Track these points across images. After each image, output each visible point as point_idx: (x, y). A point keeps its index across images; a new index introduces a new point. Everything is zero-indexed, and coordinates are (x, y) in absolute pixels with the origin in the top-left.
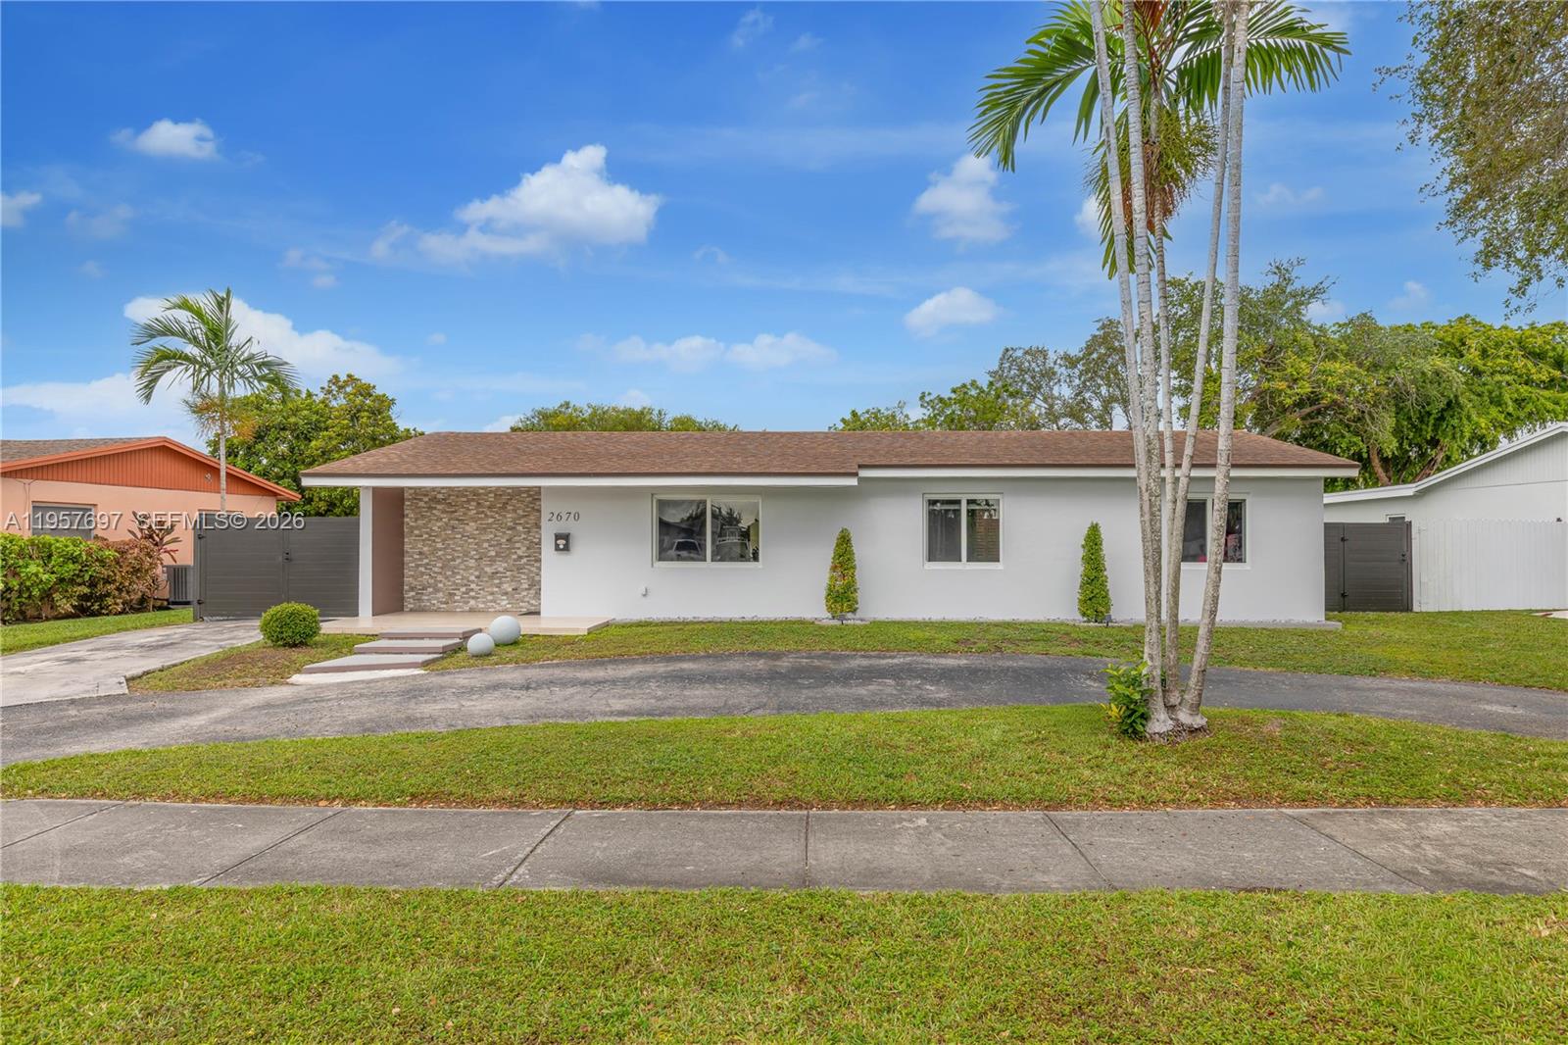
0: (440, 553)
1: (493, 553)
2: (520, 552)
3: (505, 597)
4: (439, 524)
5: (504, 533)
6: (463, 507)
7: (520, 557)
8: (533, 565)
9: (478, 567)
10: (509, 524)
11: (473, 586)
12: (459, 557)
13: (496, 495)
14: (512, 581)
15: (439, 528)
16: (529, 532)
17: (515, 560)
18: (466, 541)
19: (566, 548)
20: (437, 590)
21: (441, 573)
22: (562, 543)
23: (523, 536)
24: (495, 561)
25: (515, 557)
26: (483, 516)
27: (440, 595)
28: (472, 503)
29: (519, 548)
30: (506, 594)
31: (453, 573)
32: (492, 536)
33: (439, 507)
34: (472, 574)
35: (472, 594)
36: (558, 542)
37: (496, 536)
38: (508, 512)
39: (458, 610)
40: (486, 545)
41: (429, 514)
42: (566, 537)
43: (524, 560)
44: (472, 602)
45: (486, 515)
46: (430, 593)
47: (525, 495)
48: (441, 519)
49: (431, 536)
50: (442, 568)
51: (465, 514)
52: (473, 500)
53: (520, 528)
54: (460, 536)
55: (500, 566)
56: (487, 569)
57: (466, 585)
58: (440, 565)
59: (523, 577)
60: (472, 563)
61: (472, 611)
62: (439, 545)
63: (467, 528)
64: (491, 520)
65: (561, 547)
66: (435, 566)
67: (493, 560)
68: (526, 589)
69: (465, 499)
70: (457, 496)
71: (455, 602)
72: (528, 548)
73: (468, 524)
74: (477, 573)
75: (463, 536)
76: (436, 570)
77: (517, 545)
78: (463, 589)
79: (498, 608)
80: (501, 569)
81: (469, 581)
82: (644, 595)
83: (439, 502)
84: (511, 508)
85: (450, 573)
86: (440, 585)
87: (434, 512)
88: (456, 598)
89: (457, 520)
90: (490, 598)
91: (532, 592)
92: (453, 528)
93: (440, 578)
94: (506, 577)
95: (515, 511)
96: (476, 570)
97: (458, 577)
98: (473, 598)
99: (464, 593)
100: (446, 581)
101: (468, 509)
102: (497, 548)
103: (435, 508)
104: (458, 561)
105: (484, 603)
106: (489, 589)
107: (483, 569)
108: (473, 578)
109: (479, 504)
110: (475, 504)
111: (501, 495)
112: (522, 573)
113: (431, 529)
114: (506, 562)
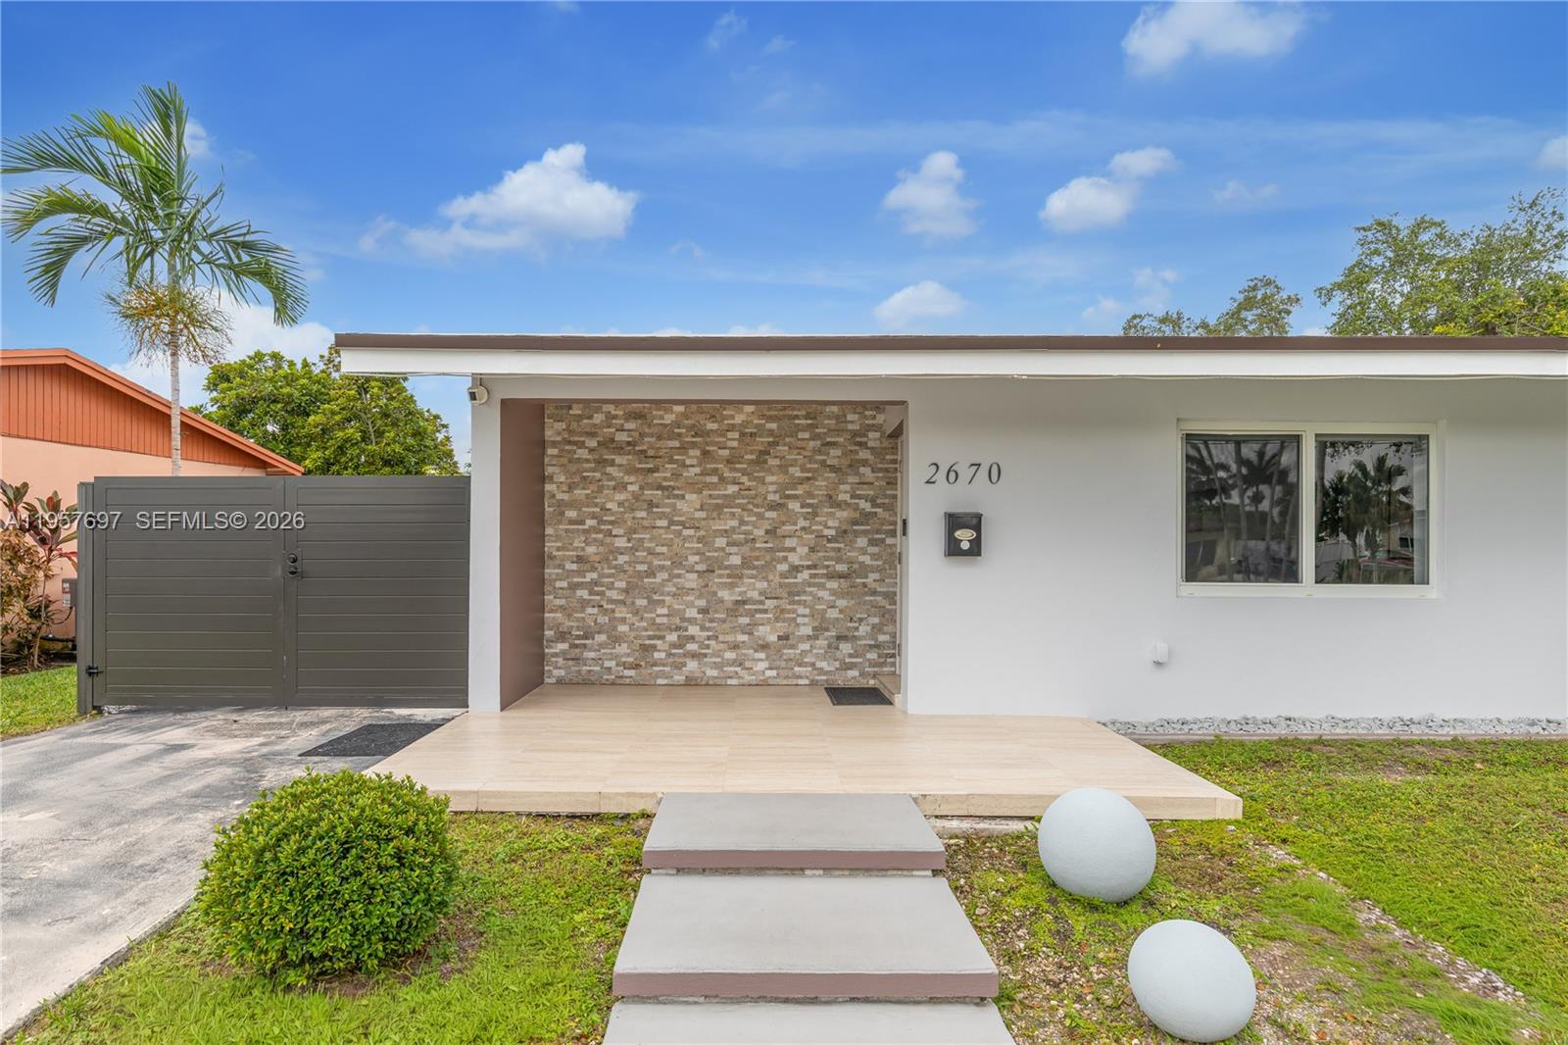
0: (622, 559)
1: (736, 560)
2: (794, 559)
3: (762, 655)
4: (621, 497)
5: (760, 516)
6: (671, 461)
7: (795, 569)
8: (822, 586)
9: (704, 590)
10: (771, 497)
11: (693, 630)
12: (662, 568)
13: (743, 434)
14: (777, 619)
15: (620, 504)
16: (815, 514)
17: (783, 576)
18: (679, 533)
19: (976, 549)
20: (616, 639)
21: (623, 602)
22: (965, 536)
23: (802, 523)
24: (741, 577)
25: (783, 567)
26: (715, 479)
27: (623, 649)
28: (692, 452)
29: (793, 550)
30: (764, 647)
31: (651, 601)
32: (734, 523)
33: (619, 460)
34: (691, 605)
35: (692, 647)
36: (958, 534)
37: (742, 523)
38: (770, 471)
39: (660, 681)
40: (721, 542)
41: (597, 475)
42: (975, 522)
43: (805, 575)
44: (692, 665)
45: (722, 479)
46: (601, 646)
47: (807, 435)
48: (625, 488)
49: (601, 522)
50: (626, 591)
51: (676, 476)
52: (694, 445)
53: (794, 506)
54: (664, 523)
55: (753, 587)
56: (725, 595)
57: (678, 628)
58: (623, 585)
59: (801, 610)
60: (691, 581)
61: (691, 683)
62: (621, 543)
63: (680, 504)
64: (732, 489)
65: (965, 546)
66: (611, 586)
67: (736, 575)
68: (809, 637)
69: (676, 444)
70: (659, 438)
71: (655, 664)
72: (812, 550)
73: (683, 497)
74: (702, 603)
75: (672, 523)
76: (614, 595)
77: (789, 543)
78: (672, 637)
79: (748, 678)
80: (755, 595)
81: (683, 619)
82: (1158, 664)
83: (619, 449)
84: (777, 462)
85: (644, 602)
86: (623, 628)
87: (609, 470)
88: (656, 655)
89: (660, 487)
90: (730, 655)
91: (822, 643)
92: (651, 505)
93: (621, 612)
94: (765, 611)
95: (783, 468)
96: (700, 596)
97: (660, 611)
98: (694, 655)
99: (674, 646)
100: (635, 619)
101: (684, 465)
102: (745, 549)
103: (612, 463)
104: (662, 576)
105: (716, 666)
106: (730, 638)
107: (715, 593)
108: (692, 613)
109: (705, 453)
110: (697, 453)
111: (751, 434)
112: (799, 603)
113: (604, 509)
114: (765, 579)
